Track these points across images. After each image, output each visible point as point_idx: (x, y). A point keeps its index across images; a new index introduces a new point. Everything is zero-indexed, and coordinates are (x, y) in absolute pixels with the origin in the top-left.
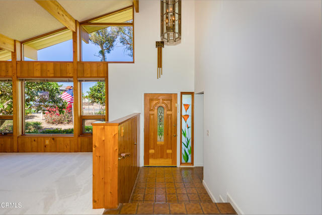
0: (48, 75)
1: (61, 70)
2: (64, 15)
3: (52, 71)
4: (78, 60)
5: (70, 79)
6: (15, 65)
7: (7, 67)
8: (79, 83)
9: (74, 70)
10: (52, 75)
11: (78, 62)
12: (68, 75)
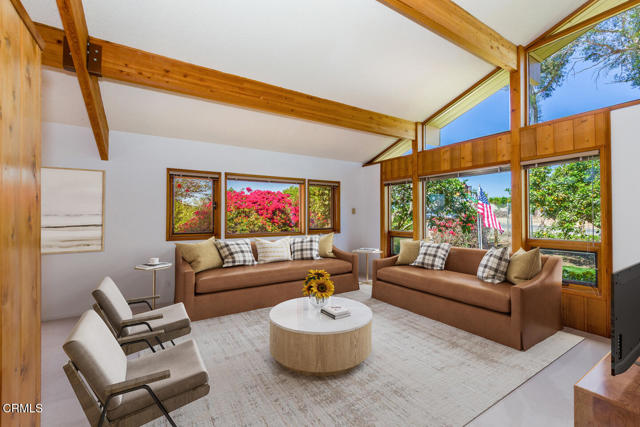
0: (463, 166)
1: (485, 153)
2: (500, 46)
3: (468, 157)
4: (522, 125)
5: (502, 166)
6: (415, 159)
7: (406, 163)
8: (523, 172)
9: (513, 146)
10: (470, 164)
11: (521, 130)
12: (500, 159)
